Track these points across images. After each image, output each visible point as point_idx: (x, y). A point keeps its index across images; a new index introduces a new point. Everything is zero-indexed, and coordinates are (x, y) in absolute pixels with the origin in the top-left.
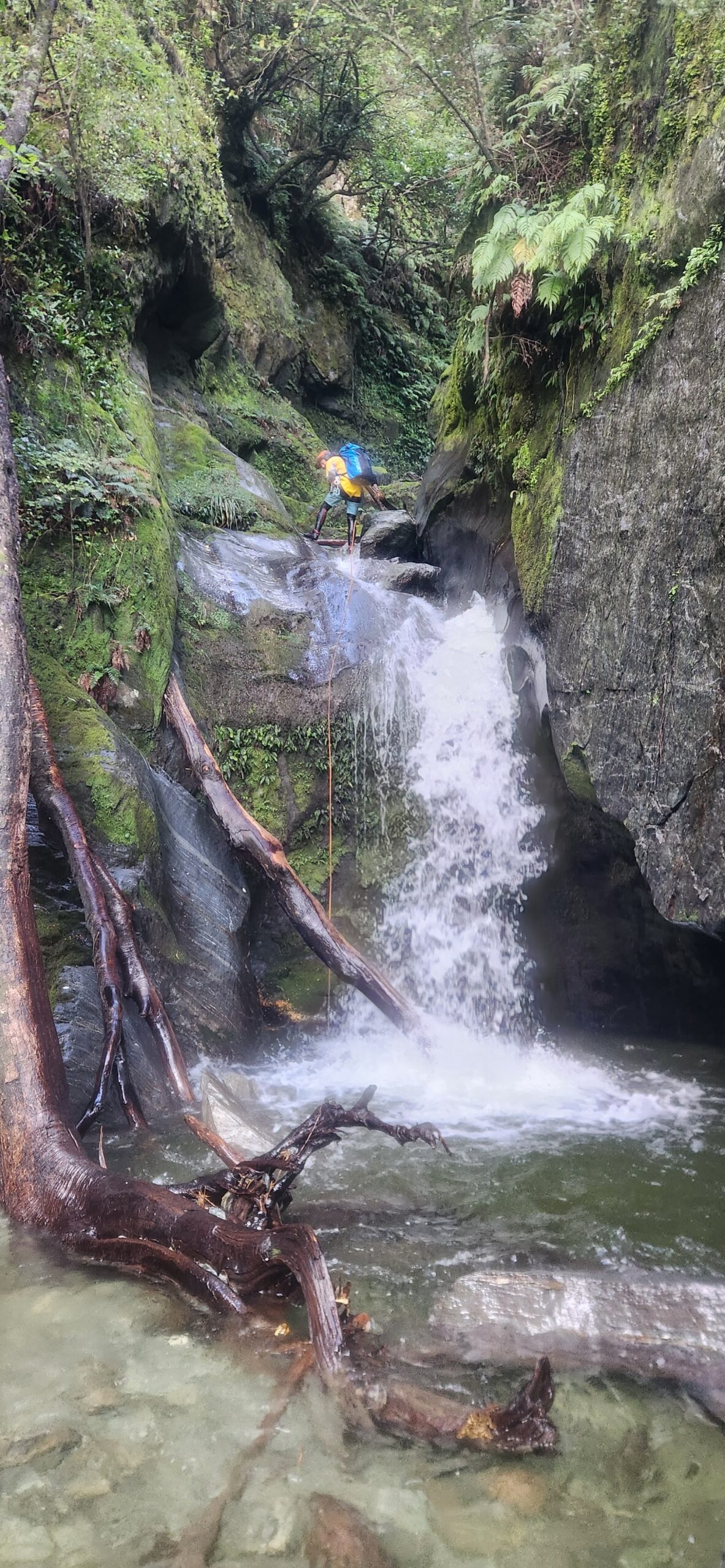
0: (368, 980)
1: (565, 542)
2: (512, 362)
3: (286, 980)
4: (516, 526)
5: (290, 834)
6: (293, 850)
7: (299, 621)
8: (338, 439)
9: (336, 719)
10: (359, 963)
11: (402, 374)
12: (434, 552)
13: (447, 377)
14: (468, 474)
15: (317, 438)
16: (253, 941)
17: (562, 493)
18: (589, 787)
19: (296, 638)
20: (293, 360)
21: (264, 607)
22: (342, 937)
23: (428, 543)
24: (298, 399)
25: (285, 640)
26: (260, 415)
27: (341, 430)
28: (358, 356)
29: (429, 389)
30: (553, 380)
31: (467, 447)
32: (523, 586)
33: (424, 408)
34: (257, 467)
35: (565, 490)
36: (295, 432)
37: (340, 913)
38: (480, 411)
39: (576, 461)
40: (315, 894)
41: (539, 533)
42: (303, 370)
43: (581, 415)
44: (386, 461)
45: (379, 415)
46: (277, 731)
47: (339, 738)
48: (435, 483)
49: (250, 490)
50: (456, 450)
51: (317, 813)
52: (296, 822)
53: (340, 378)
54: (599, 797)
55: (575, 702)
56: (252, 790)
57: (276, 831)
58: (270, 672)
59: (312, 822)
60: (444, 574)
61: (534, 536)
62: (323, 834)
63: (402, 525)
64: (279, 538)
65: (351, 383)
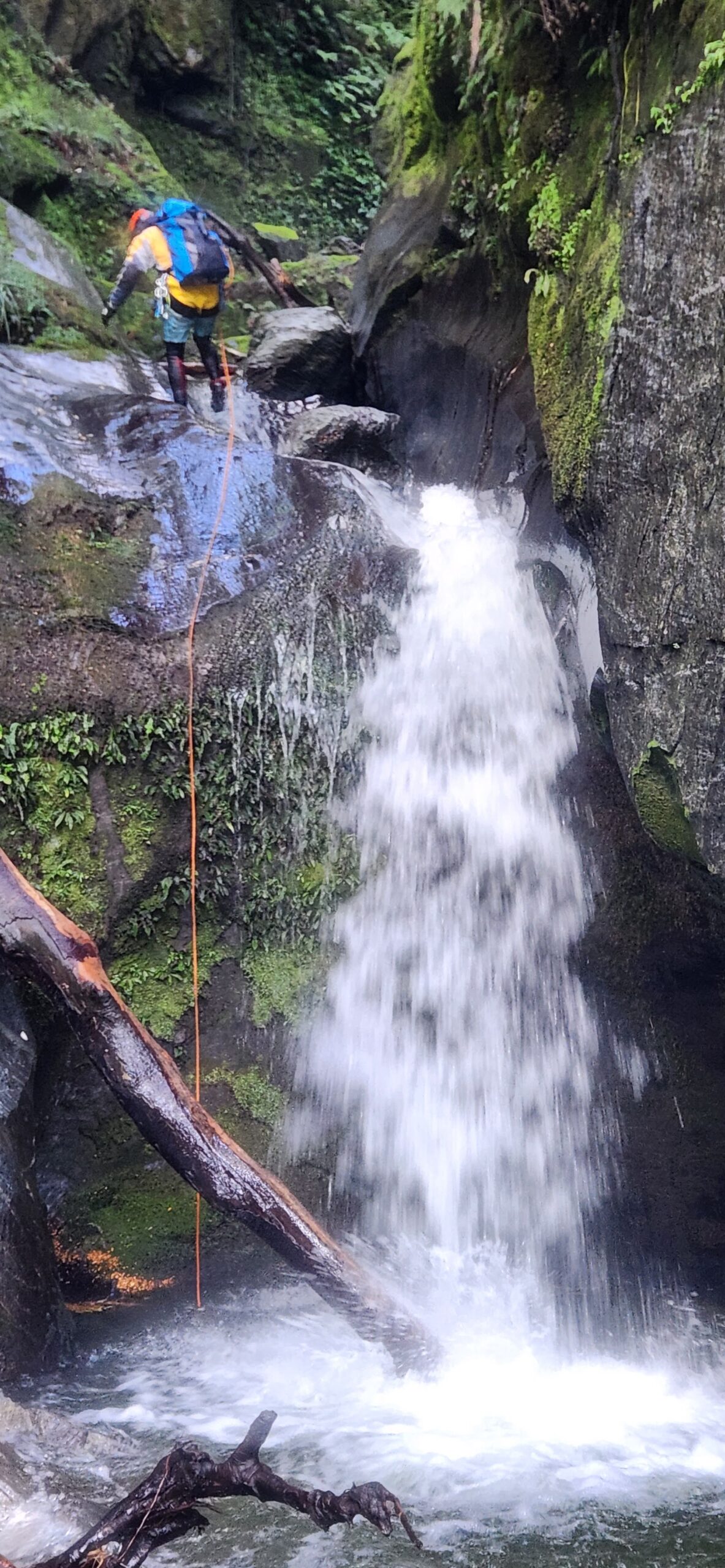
0: (265, 1207)
1: (627, 366)
2: (524, 32)
3: (108, 1212)
4: (537, 335)
5: (113, 924)
6: (121, 956)
7: (130, 515)
8: (205, 176)
9: (201, 702)
10: (249, 1175)
11: (325, 56)
12: (386, 387)
13: (406, 61)
14: (448, 240)
15: (164, 172)
16: (42, 1135)
17: (621, 272)
18: (681, 826)
19: (126, 547)
20: (118, 26)
21: (61, 487)
22: (214, 1124)
23: (374, 369)
24: (128, 99)
25: (102, 551)
26: (55, 127)
27: (212, 159)
28: (241, 21)
29: (375, 84)
30: (600, 65)
31: (446, 188)
32: (552, 447)
33: (366, 119)
34: (50, 227)
35: (627, 269)
36: (121, 161)
37: (214, 1076)
38: (468, 123)
39: (644, 215)
40: (162, 1041)
41: (578, 348)
42: (136, 46)
43: (651, 130)
44: (296, 217)
45: (283, 131)
46: (87, 725)
47: (207, 737)
48: (387, 255)
49: (35, 267)
50: (424, 196)
51: (166, 882)
52: (125, 901)
53: (206, 62)
54: (701, 845)
55: (652, 665)
56: (39, 841)
57: (86, 919)
58: (73, 613)
59: (157, 900)
60: (406, 427)
61: (570, 355)
62: (177, 923)
63: (325, 334)
64: (92, 358)
65: (227, 71)
